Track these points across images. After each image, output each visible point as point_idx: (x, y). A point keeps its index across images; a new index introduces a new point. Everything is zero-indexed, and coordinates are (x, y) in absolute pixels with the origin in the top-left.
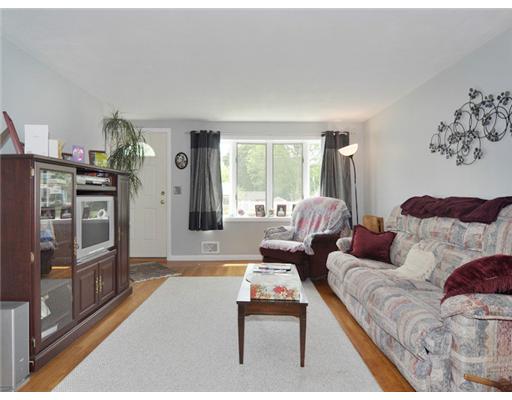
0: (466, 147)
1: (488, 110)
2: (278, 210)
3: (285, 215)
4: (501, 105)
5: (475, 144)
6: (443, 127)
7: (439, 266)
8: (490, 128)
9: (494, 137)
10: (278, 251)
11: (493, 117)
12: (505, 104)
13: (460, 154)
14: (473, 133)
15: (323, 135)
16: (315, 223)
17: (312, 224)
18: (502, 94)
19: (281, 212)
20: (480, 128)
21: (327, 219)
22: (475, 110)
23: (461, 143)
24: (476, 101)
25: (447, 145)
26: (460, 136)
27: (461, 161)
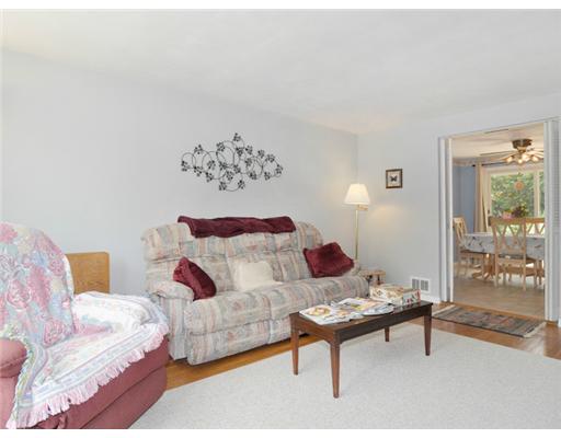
0: (230, 176)
1: (248, 156)
4: (260, 157)
5: (239, 177)
8: (250, 169)
11: (253, 162)
12: (262, 157)
13: (222, 180)
22: (239, 151)
23: (224, 171)
24: (239, 144)
25: (206, 168)
26: (223, 166)
27: (223, 187)
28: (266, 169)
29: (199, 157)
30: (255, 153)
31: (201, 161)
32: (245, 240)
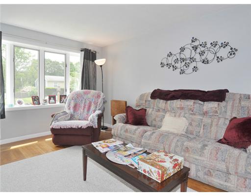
0: (187, 65)
1: (203, 49)
2: (50, 99)
3: (55, 103)
4: (212, 47)
5: (193, 64)
6: (170, 55)
7: (191, 124)
8: (203, 57)
9: (205, 62)
10: (71, 129)
11: (206, 52)
12: (214, 47)
13: (182, 69)
14: (192, 59)
15: (81, 51)
16: (87, 107)
17: (84, 107)
18: (214, 42)
19: (52, 101)
20: (197, 57)
21: (96, 104)
22: (195, 48)
23: (183, 63)
24: (196, 43)
25: (173, 64)
26: (183, 60)
27: (182, 72)
28: (218, 55)
29: (170, 59)
30: (209, 45)
31: (171, 60)
32: (177, 103)
